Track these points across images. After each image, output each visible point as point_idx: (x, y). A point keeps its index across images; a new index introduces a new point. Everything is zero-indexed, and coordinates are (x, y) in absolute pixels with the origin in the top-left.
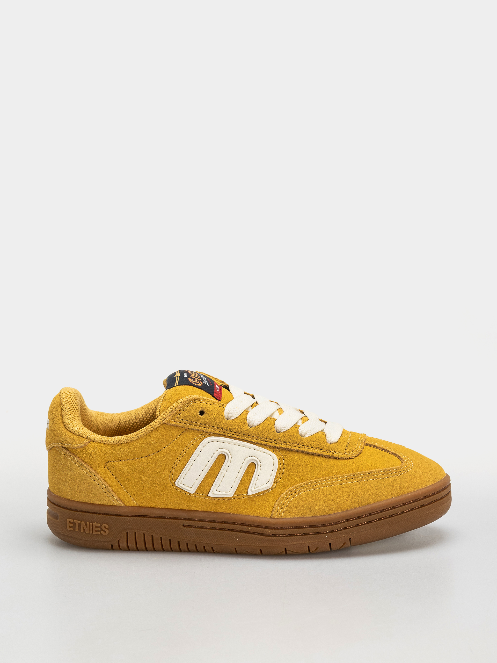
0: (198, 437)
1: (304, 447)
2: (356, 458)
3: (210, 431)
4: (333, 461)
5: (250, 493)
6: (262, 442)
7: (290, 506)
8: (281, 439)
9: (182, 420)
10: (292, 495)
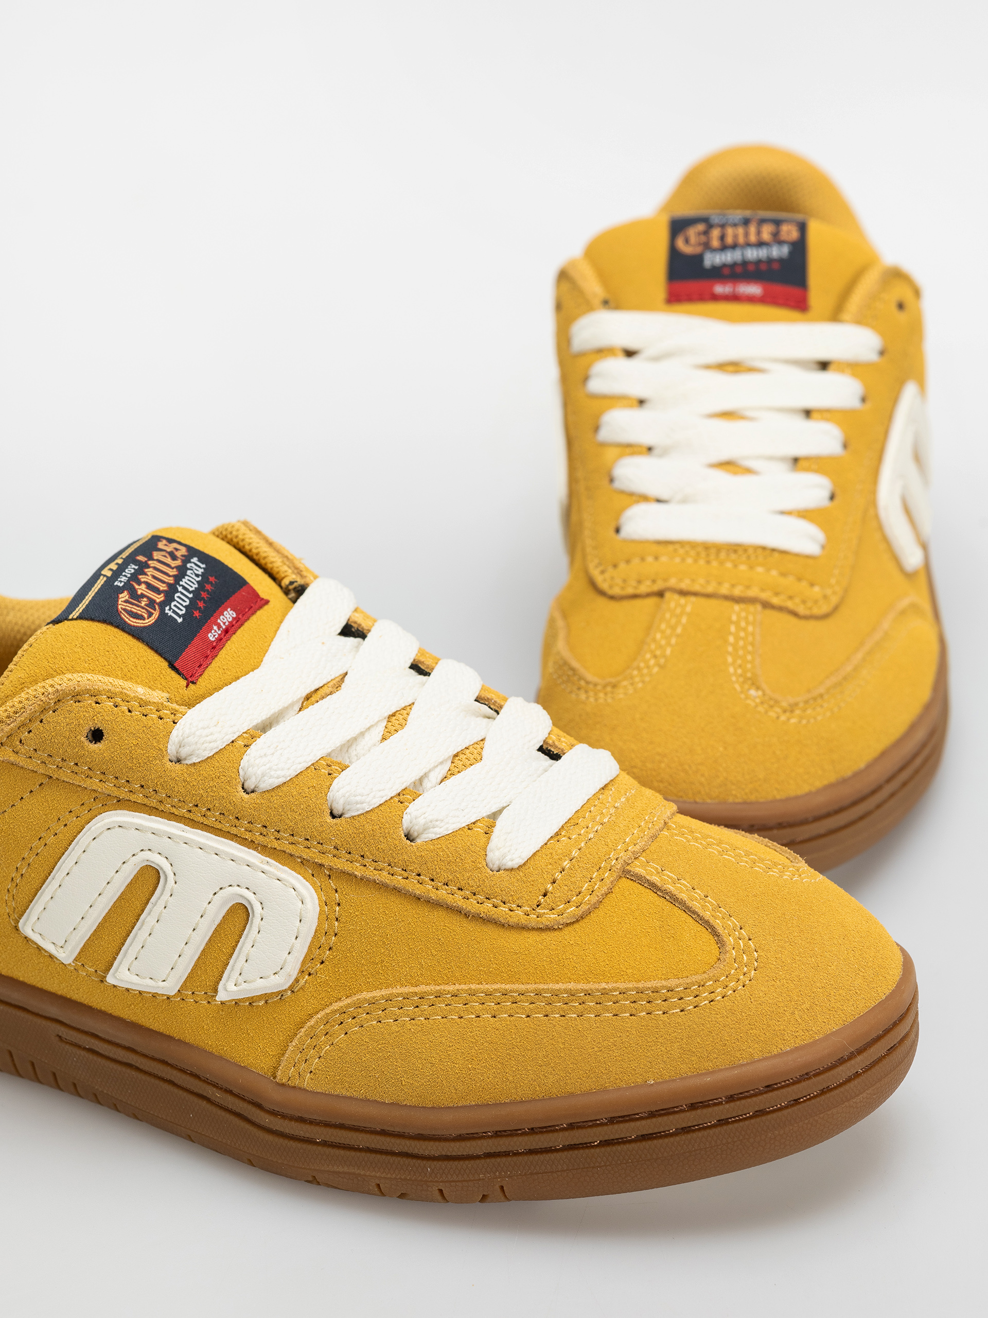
0: (83, 804)
1: (405, 874)
2: (566, 931)
3: (116, 792)
4: (490, 932)
5: (222, 996)
6: (276, 844)
7: (331, 1060)
8: (339, 842)
9: (35, 750)
10: (342, 1023)
